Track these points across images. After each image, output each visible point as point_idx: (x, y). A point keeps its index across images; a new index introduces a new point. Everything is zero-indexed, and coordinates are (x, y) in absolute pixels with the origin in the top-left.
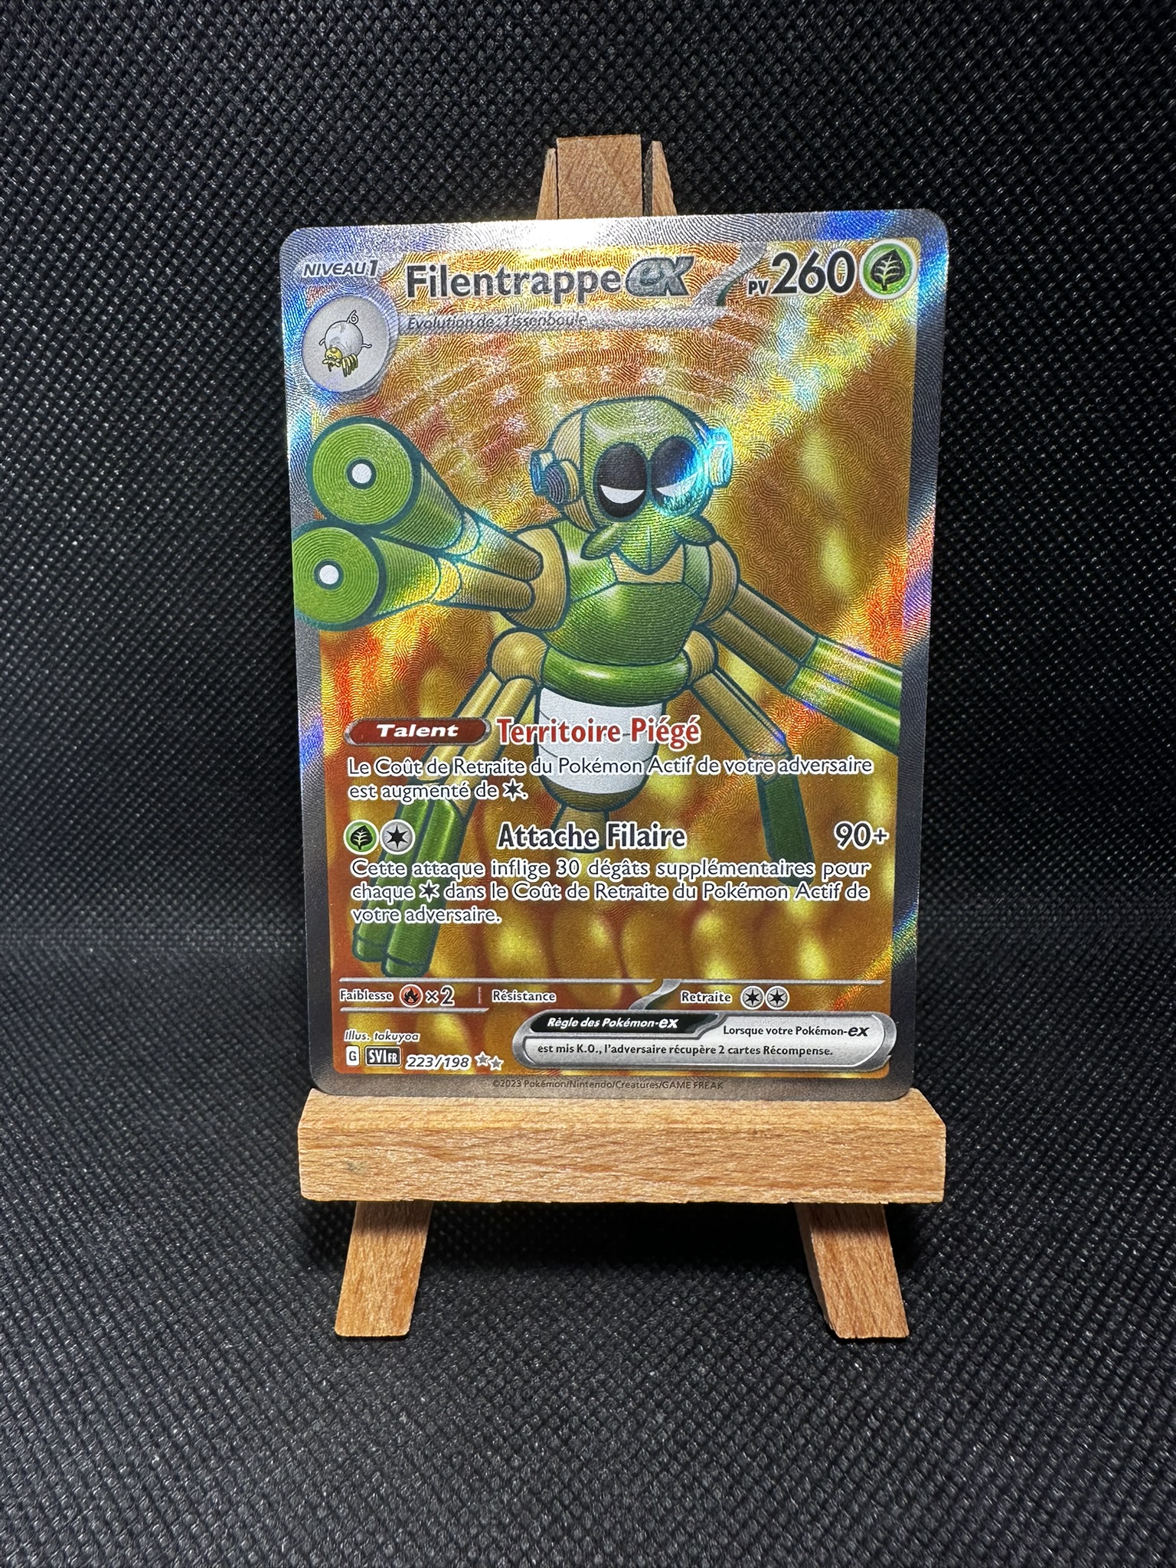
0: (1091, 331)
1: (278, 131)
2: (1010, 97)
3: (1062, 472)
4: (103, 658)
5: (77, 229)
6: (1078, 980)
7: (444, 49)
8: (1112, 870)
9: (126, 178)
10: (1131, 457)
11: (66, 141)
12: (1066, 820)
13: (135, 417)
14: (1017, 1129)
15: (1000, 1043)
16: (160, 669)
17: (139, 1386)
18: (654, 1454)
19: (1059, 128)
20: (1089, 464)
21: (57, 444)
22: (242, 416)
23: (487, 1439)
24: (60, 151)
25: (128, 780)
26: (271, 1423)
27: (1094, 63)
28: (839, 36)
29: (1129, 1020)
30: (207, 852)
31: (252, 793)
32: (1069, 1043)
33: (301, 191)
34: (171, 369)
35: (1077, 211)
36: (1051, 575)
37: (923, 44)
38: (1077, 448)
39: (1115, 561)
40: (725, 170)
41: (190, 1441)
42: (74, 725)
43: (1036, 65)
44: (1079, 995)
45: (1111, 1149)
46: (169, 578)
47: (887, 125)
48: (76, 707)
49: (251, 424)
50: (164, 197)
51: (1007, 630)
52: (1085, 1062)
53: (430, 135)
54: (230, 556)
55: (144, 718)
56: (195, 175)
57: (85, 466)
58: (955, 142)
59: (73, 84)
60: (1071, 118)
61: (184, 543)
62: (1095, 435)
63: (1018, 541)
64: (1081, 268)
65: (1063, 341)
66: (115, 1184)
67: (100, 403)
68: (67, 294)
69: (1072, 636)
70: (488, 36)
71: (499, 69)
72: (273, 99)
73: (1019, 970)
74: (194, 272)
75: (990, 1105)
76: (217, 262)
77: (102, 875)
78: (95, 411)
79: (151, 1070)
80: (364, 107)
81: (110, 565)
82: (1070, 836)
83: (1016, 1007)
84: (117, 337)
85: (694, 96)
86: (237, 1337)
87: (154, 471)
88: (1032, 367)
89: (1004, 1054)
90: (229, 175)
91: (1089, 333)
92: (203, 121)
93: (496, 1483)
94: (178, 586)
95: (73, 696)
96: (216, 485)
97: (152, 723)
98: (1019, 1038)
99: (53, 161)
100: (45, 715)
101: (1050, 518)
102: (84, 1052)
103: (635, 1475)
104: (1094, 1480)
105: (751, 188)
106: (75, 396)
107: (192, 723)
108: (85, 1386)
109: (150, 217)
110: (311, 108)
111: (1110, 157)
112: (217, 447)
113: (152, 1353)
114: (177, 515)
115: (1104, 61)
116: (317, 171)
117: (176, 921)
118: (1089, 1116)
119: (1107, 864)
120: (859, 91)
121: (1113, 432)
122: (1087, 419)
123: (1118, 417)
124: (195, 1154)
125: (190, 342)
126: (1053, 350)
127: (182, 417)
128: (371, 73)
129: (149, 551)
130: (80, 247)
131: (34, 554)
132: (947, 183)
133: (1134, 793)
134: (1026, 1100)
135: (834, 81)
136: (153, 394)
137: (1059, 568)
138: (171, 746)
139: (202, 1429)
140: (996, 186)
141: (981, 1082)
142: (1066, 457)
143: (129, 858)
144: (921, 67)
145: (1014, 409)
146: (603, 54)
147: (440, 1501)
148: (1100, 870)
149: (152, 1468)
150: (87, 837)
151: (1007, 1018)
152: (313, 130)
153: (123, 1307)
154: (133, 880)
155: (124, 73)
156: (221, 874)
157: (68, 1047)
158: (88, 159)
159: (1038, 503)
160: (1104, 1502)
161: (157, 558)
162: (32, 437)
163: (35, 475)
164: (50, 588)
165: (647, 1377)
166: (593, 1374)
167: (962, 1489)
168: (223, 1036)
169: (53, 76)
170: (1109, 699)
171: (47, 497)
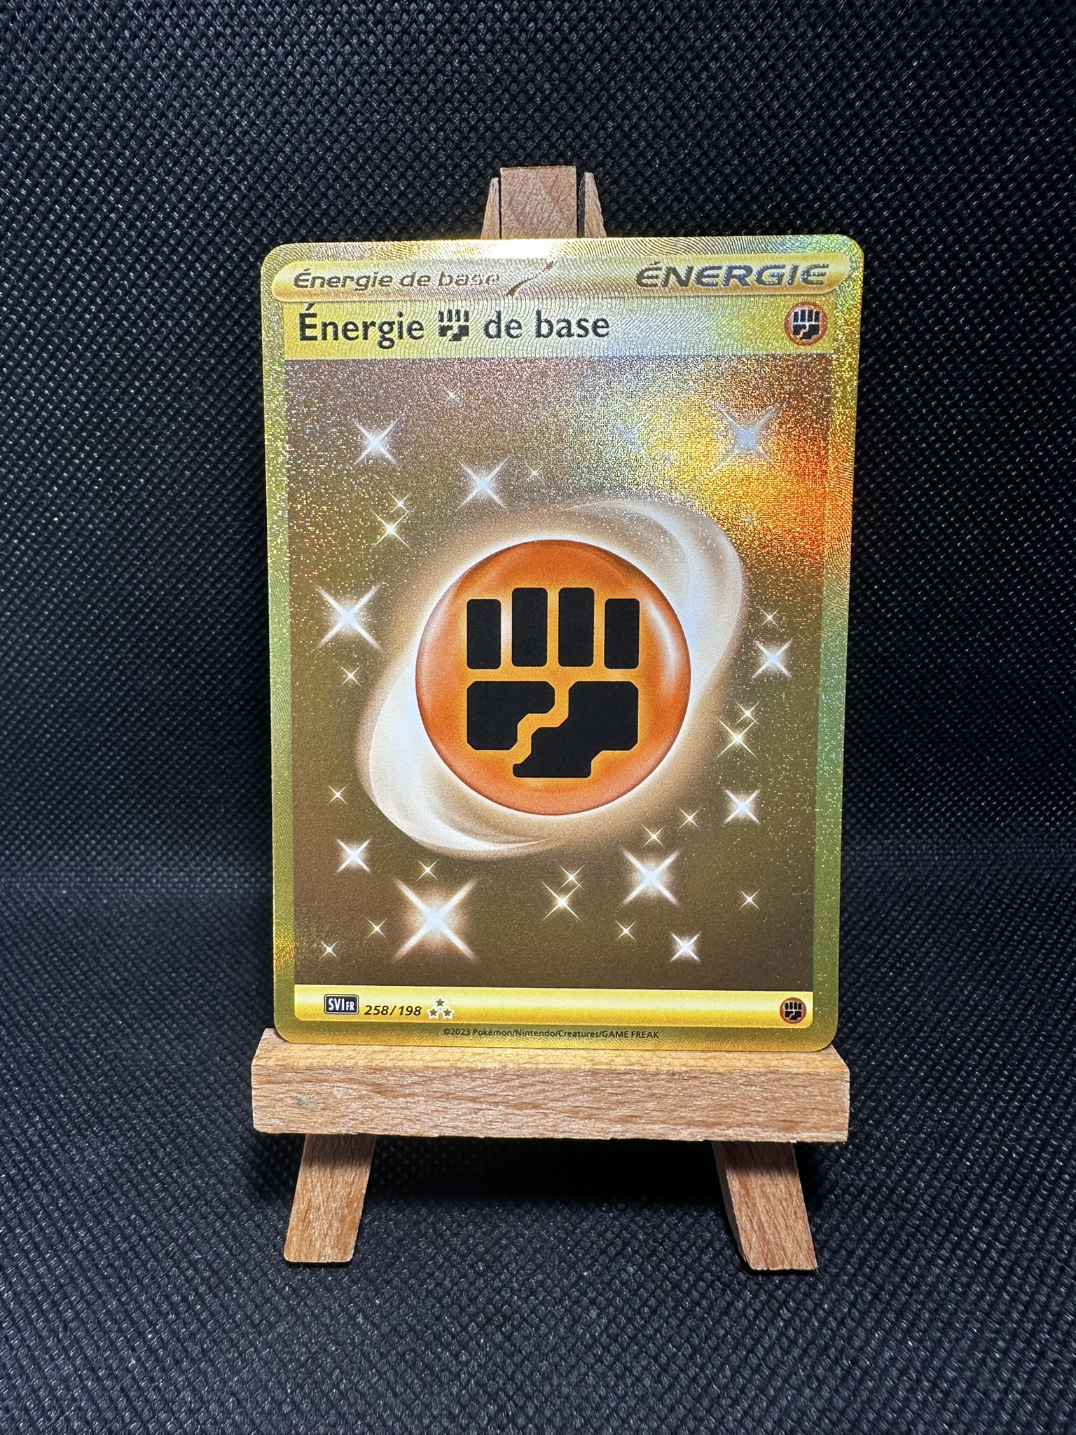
0: (965, 337)
1: (248, 152)
2: (894, 133)
3: (941, 460)
4: (80, 624)
5: (64, 236)
6: (958, 912)
7: (399, 82)
8: (987, 814)
9: (110, 191)
10: (1000, 446)
11: (55, 157)
12: (946, 769)
13: (114, 406)
14: (908, 1046)
15: (891, 969)
16: (132, 635)
17: (116, 1294)
18: (589, 1348)
19: (936, 160)
20: (964, 453)
21: (41, 429)
22: (212, 405)
23: (437, 1337)
24: (49, 165)
25: (100, 735)
26: (238, 1326)
27: (966, 104)
28: (746, 78)
29: (1003, 948)
30: (172, 802)
31: (215, 747)
32: (951, 969)
33: (269, 205)
34: (147, 362)
35: (952, 231)
36: (931, 551)
37: (819, 86)
38: (953, 439)
39: (987, 539)
40: (646, 191)
41: (164, 1345)
42: (52, 685)
43: (916, 105)
44: (959, 926)
45: (991, 1063)
46: (142, 551)
47: (788, 155)
48: (54, 669)
49: (220, 412)
50: (145, 209)
51: (893, 599)
52: (966, 986)
53: (385, 157)
54: (198, 532)
55: (117, 679)
56: (172, 189)
57: (67, 449)
58: (847, 171)
59: (63, 107)
60: (947, 151)
61: (156, 520)
62: (969, 427)
63: (903, 521)
64: (956, 282)
65: (941, 345)
66: (90, 1108)
67: (82, 393)
68: (54, 294)
69: (949, 604)
70: (438, 71)
71: (448, 100)
72: (244, 123)
73: (906, 904)
74: (170, 276)
75: (883, 1025)
76: (191, 267)
77: (75, 822)
78: (77, 400)
79: (122, 1002)
80: (327, 132)
81: (88, 539)
82: (948, 784)
83: (904, 937)
84: (98, 333)
85: (619, 127)
86: (205, 1248)
87: (130, 455)
88: (914, 367)
89: (894, 980)
90: (204, 189)
91: (963, 338)
92: (181, 142)
93: (445, 1376)
94: (149, 558)
95: (52, 658)
96: (186, 468)
97: (124, 683)
98: (907, 964)
99: (43, 175)
100: (25, 676)
101: (930, 500)
102: (59, 986)
103: (573, 1367)
104: (983, 1361)
105: (669, 208)
106: (59, 386)
107: (160, 683)
108: (66, 1296)
109: (131, 226)
110: (279, 132)
111: (980, 186)
112: (188, 433)
113: (127, 1264)
114: (151, 494)
115: (974, 104)
116: (282, 187)
117: (143, 864)
118: (970, 1034)
119: (982, 808)
120: (764, 125)
121: (985, 425)
122: (962, 413)
123: (989, 411)
124: (163, 1079)
125: (166, 339)
126: (932, 352)
127: (156, 406)
128: (334, 102)
129: (124, 527)
130: (67, 252)
131: (18, 529)
132: (839, 206)
133: (1005, 746)
134: (914, 1020)
135: (742, 116)
136: (131, 385)
137: (939, 544)
138: (141, 704)
139: (174, 1333)
140: (882, 209)
141: (874, 1004)
142: (944, 447)
143: (100, 807)
144: (816, 106)
145: (898, 404)
146: (540, 89)
147: (396, 1395)
148: (975, 814)
149: (128, 1371)
150: (62, 788)
151: (897, 946)
152: (281, 150)
153: (99, 1223)
154: (103, 827)
155: (110, 97)
156: (185, 821)
157: (44, 981)
158: (76, 174)
159: (919, 487)
160: (992, 1381)
161: (131, 533)
162: (18, 422)
163: (20, 457)
164: (33, 559)
165: (581, 1277)
166: (532, 1275)
167: (865, 1372)
168: (187, 971)
169: (45, 99)
170: (983, 661)
171: (31, 477)
